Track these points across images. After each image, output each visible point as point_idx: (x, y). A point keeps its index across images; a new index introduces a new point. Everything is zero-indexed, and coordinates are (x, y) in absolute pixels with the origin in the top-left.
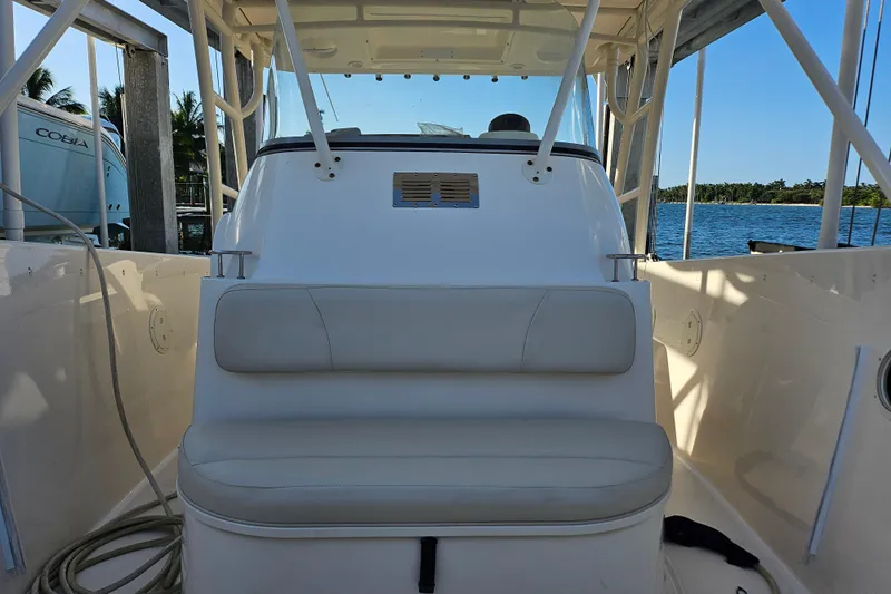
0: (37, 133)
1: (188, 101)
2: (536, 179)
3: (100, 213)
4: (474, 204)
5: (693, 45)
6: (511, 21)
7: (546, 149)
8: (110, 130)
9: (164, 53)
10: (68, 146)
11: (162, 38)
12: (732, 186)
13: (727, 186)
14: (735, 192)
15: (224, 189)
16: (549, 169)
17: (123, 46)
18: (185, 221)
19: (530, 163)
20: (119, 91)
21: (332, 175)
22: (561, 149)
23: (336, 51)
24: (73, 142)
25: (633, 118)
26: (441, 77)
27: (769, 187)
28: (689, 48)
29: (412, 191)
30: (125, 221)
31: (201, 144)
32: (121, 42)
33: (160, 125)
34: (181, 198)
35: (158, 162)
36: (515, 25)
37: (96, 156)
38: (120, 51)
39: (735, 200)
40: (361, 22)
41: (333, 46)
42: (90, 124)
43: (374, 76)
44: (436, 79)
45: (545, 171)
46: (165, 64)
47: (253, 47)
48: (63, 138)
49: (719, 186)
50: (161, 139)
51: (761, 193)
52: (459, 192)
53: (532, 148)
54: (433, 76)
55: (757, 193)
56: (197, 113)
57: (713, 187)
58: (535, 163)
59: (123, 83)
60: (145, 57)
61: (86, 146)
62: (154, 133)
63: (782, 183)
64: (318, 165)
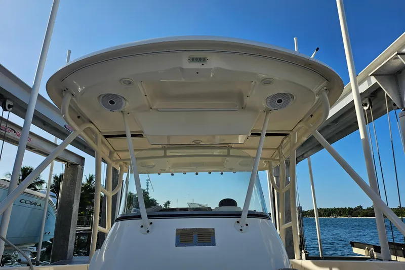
0: (20, 202)
1: (91, 179)
2: (241, 230)
3: (40, 236)
4: (213, 244)
5: (305, 156)
6: (226, 154)
7: (245, 215)
8: (53, 196)
9: (83, 164)
10: (32, 206)
11: (83, 159)
12: (338, 209)
13: (335, 209)
14: (340, 211)
15: (99, 228)
16: (247, 225)
17: (66, 163)
18: (79, 234)
19: (238, 222)
20: (61, 176)
21: (148, 231)
22: (252, 215)
23: (154, 166)
24: (35, 204)
25: (284, 191)
26: (199, 173)
27: (356, 209)
28: (303, 157)
29: (185, 238)
30: (51, 240)
31: (93, 197)
32: (65, 162)
33: (75, 195)
34: (80, 223)
35: (72, 211)
36: (228, 155)
37: (44, 210)
38: (64, 165)
39: (341, 215)
40: (165, 156)
41: (154, 164)
42: (44, 196)
43: (170, 174)
44: (197, 174)
45: (245, 226)
46: (82, 170)
47: (120, 166)
48: (31, 203)
49: (332, 209)
50: (75, 200)
51: (352, 212)
52: (206, 238)
53: (238, 215)
54: (195, 173)
55: (350, 212)
56: (93, 184)
57: (329, 209)
58: (240, 223)
59: (63, 172)
60: (75, 167)
61: (41, 206)
62: (72, 199)
63: (361, 207)
64: (142, 227)
